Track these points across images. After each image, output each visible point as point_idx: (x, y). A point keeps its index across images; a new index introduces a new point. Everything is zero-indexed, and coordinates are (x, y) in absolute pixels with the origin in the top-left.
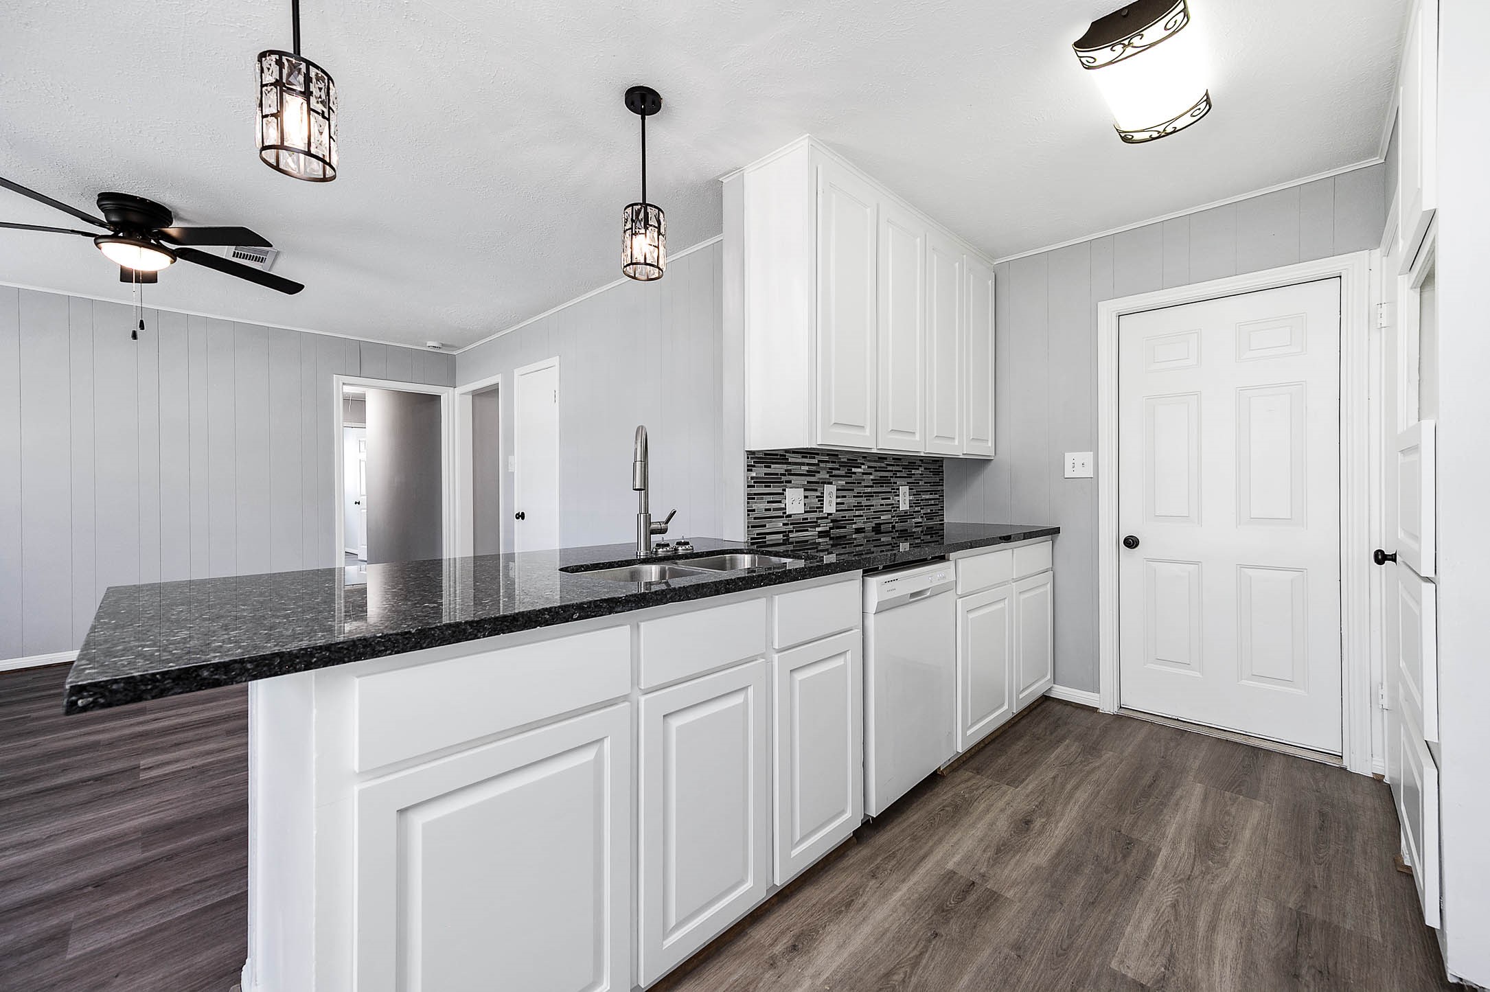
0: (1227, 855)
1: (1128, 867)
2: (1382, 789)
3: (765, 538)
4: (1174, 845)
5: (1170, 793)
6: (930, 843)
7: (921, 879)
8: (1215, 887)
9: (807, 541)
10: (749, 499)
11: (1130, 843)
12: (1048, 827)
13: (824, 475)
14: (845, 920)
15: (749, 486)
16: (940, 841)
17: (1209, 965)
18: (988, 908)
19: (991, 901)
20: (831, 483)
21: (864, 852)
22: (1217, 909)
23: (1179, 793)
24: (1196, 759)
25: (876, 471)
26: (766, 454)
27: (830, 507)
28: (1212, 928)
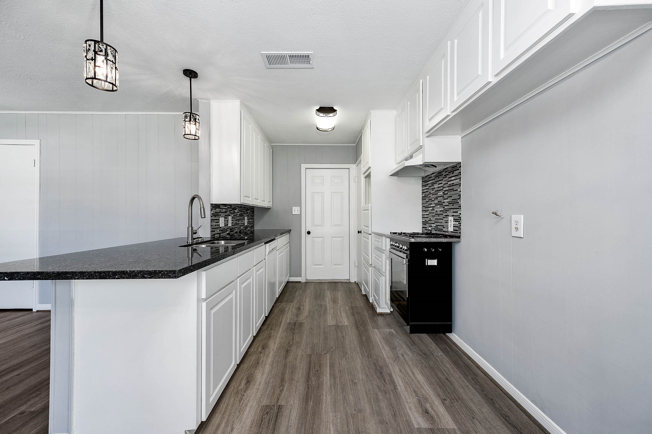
0: (338, 302)
1: (323, 309)
2: (357, 284)
3: (215, 236)
4: (329, 303)
5: (324, 294)
6: (280, 320)
7: (283, 326)
8: (338, 307)
9: (225, 237)
10: (211, 221)
11: (321, 305)
12: (304, 308)
13: (228, 213)
14: (272, 339)
15: (211, 217)
16: (282, 318)
17: (342, 318)
18: (301, 325)
19: (301, 324)
20: (230, 216)
21: (265, 327)
22: (340, 310)
23: (326, 294)
24: (326, 287)
25: (240, 211)
26: (215, 205)
27: (230, 225)
28: (340, 313)
